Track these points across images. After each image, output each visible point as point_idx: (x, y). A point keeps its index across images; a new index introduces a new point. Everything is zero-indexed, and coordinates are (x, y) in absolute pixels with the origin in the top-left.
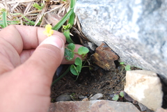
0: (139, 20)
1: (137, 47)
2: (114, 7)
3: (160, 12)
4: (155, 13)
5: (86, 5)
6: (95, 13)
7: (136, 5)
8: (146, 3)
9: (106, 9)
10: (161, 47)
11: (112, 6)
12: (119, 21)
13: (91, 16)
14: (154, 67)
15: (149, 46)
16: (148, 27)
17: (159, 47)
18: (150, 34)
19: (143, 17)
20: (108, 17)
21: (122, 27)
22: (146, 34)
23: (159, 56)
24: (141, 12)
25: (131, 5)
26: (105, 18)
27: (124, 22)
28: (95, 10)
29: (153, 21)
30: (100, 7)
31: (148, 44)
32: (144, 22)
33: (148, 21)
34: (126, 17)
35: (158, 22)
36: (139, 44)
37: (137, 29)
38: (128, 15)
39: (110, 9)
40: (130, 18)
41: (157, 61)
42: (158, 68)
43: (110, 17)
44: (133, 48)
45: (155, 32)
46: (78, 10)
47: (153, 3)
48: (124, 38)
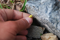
0: (50, 13)
1: (47, 23)
2: (41, 7)
3: (58, 11)
4: (56, 11)
5: (30, 4)
6: (33, 7)
7: (50, 7)
8: (53, 7)
9: (38, 7)
10: (57, 25)
11: (40, 6)
12: (42, 12)
13: (32, 8)
14: (53, 31)
15: (52, 24)
16: (53, 16)
17: (56, 24)
18: (53, 19)
19: (52, 12)
20: (38, 10)
21: (43, 15)
22: (52, 19)
23: (56, 28)
24: (51, 10)
25: (47, 7)
26: (37, 10)
27: (44, 13)
28: (34, 7)
29: (55, 14)
30: (36, 6)
31: (52, 23)
32: (52, 14)
33: (53, 14)
34: (45, 11)
35: (57, 15)
36: (49, 22)
37: (49, 17)
38: (46, 10)
39: (39, 7)
40: (46, 12)
41: (55, 29)
42: (54, 32)
43: (39, 10)
44: (46, 23)
45: (55, 18)
46: (27, 5)
47: (56, 7)
48: (43, 19)
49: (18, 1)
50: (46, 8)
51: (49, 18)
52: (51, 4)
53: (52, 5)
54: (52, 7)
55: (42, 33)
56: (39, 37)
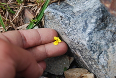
0: (90, 33)
1: (82, 49)
2: (75, 19)
3: (105, 32)
4: (102, 31)
5: (55, 11)
6: (60, 18)
7: (91, 23)
8: (98, 24)
9: (69, 19)
10: (99, 55)
11: (73, 17)
12: (75, 29)
13: (56, 20)
15: (92, 52)
16: (94, 39)
18: (95, 44)
19: (93, 32)
21: (76, 34)
22: (92, 43)
23: (96, 60)
26: (66, 24)
27: (79, 31)
29: (98, 36)
30: (65, 16)
31: (91, 50)
32: (93, 35)
33: (95, 36)
34: (82, 28)
35: (102, 37)
37: (87, 39)
38: (84, 27)
39: (72, 19)
40: (84, 30)
42: (91, 67)
43: (69, 25)
44: (78, 49)
46: (48, 12)
48: (76, 41)
49: (30, 2)
50: (84, 23)
52: (95, 17)
53: (97, 19)
54: (96, 23)
55: (68, 67)
56: (61, 74)
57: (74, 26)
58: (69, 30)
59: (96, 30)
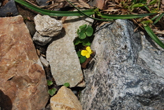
1: (105, 95)
3: (141, 108)
4: (139, 104)
5: (127, 35)
6: (123, 46)
7: (142, 88)
8: (145, 95)
9: (129, 57)
11: (134, 62)
12: (123, 73)
13: (118, 42)
15: (110, 108)
18: (120, 106)
19: (134, 96)
20: (123, 60)
21: (118, 77)
22: (120, 103)
24: (138, 94)
25: (141, 83)
26: (121, 58)
27: (124, 78)
31: (112, 107)
32: (129, 98)
33: (131, 101)
34: (129, 81)
36: (109, 100)
38: (132, 82)
43: (123, 62)
44: (101, 89)
47: (147, 100)
48: (109, 82)
50: (137, 80)
51: (120, 98)
53: (150, 92)
54: (145, 93)
57: (125, 68)
58: (116, 66)
59: (137, 98)
